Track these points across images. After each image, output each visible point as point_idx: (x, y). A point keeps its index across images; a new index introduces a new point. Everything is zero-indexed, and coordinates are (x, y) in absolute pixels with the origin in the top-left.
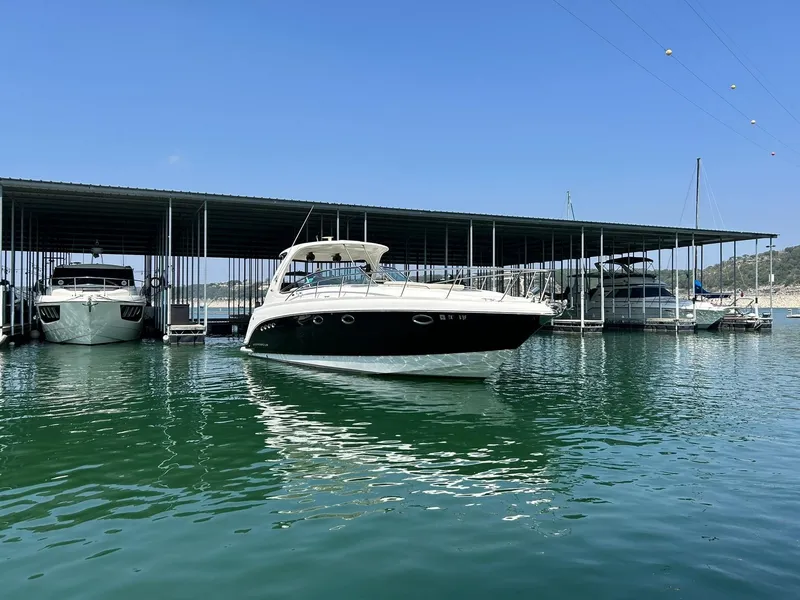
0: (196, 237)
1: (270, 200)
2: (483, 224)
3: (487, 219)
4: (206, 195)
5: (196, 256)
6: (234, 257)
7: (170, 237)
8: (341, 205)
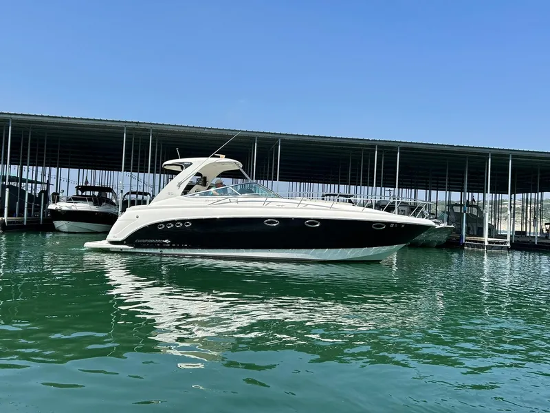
0: (271, 165)
1: (325, 137)
2: (500, 158)
3: (504, 152)
4: (280, 134)
5: (270, 180)
6: (293, 181)
7: (255, 164)
8: (379, 141)
